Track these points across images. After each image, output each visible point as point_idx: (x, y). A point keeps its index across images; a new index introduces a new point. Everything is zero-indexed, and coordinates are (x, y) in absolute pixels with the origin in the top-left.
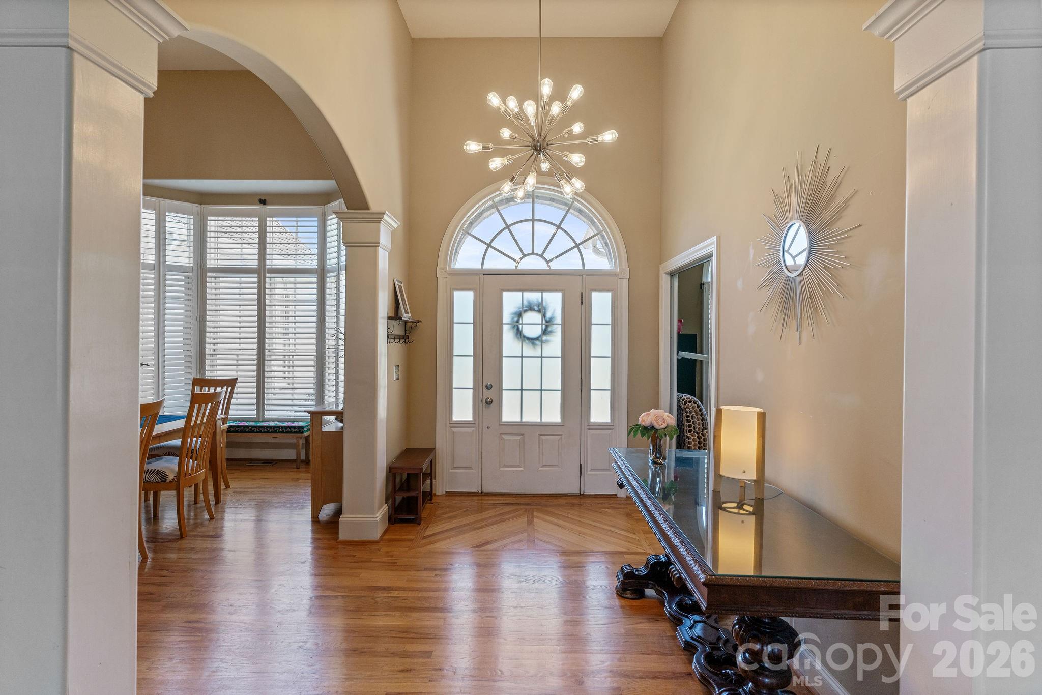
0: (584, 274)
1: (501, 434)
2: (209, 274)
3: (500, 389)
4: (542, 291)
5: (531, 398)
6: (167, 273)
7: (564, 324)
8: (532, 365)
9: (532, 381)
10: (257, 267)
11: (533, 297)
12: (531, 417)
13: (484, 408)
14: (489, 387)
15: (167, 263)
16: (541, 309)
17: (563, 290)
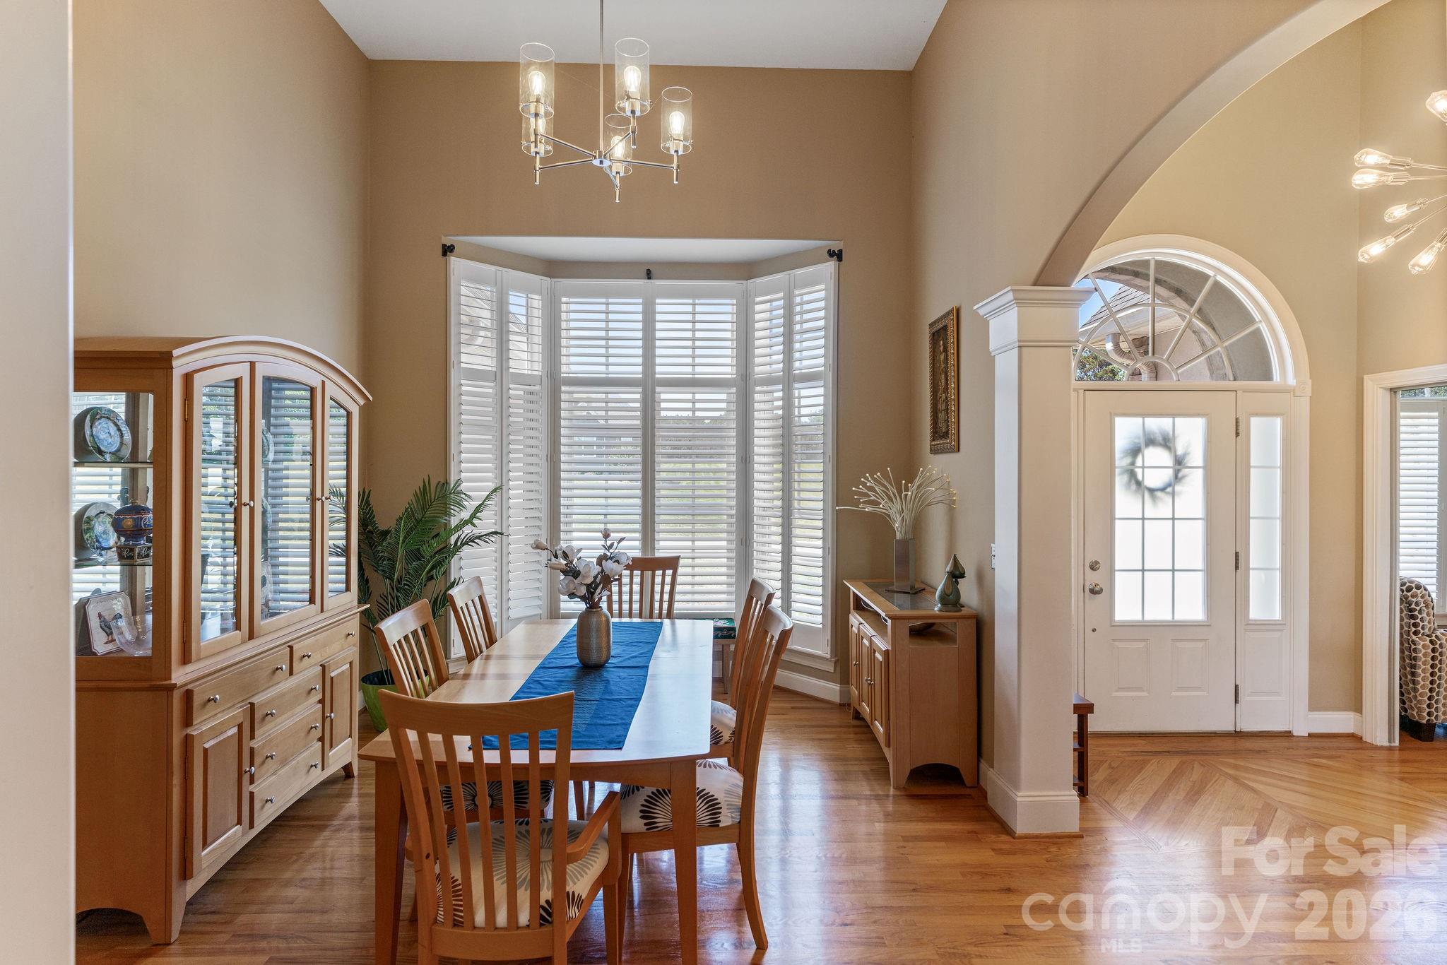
0: (1240, 390)
1: (1114, 640)
2: (563, 388)
3: (1112, 571)
4: (1173, 416)
5: (1158, 584)
6: (511, 386)
7: (1208, 468)
8: (1158, 532)
9: (1158, 557)
10: (641, 376)
11: (1157, 425)
12: (1158, 612)
13: (1087, 600)
14: (1094, 567)
15: (511, 370)
16: (1166, 442)
17: (1207, 415)
